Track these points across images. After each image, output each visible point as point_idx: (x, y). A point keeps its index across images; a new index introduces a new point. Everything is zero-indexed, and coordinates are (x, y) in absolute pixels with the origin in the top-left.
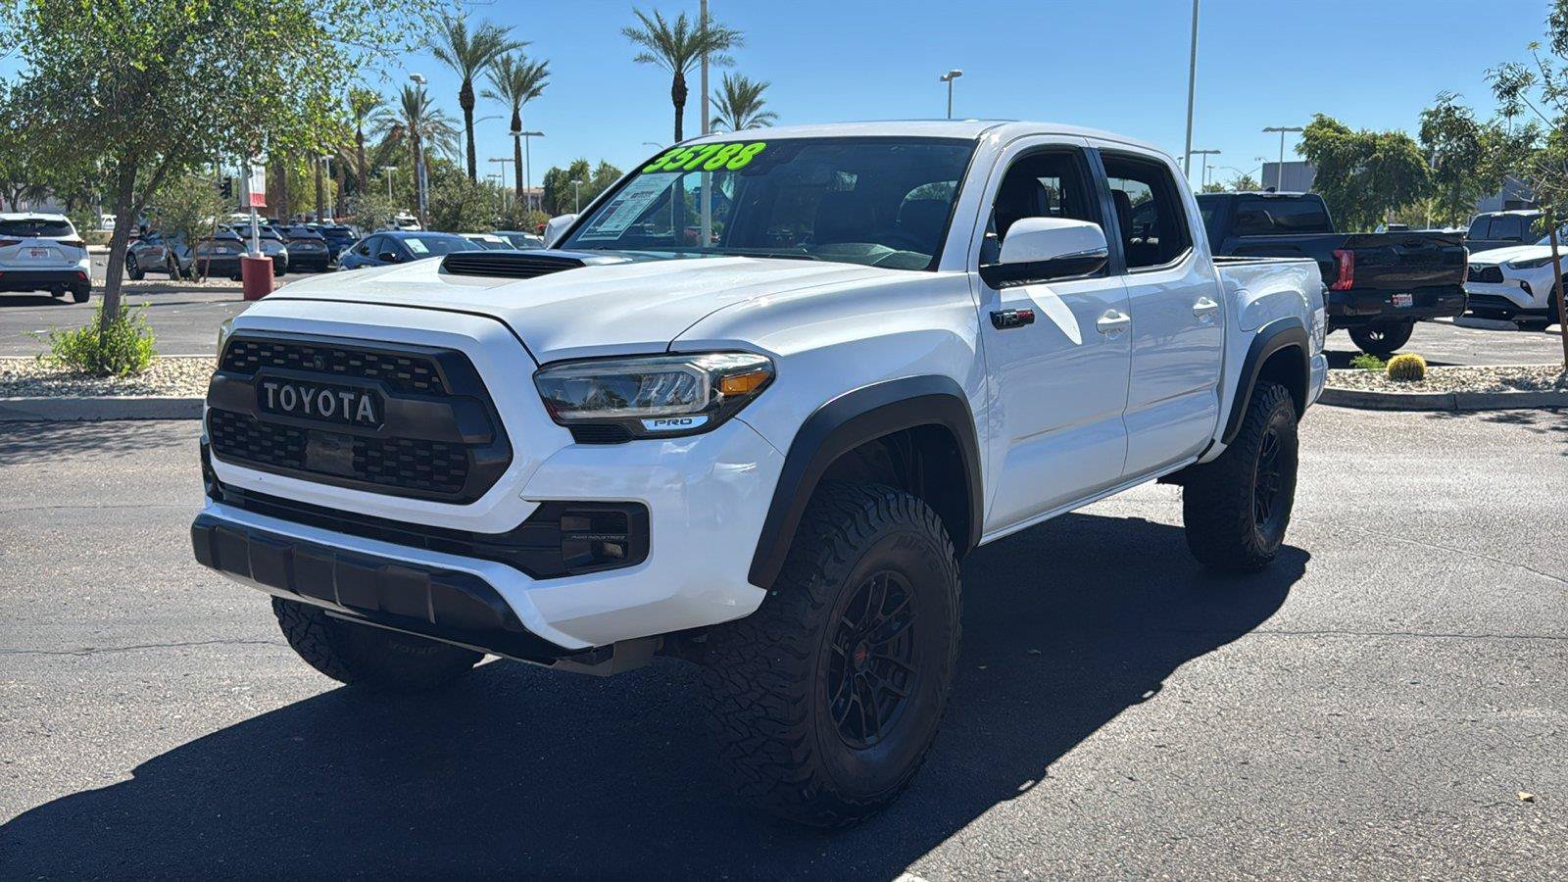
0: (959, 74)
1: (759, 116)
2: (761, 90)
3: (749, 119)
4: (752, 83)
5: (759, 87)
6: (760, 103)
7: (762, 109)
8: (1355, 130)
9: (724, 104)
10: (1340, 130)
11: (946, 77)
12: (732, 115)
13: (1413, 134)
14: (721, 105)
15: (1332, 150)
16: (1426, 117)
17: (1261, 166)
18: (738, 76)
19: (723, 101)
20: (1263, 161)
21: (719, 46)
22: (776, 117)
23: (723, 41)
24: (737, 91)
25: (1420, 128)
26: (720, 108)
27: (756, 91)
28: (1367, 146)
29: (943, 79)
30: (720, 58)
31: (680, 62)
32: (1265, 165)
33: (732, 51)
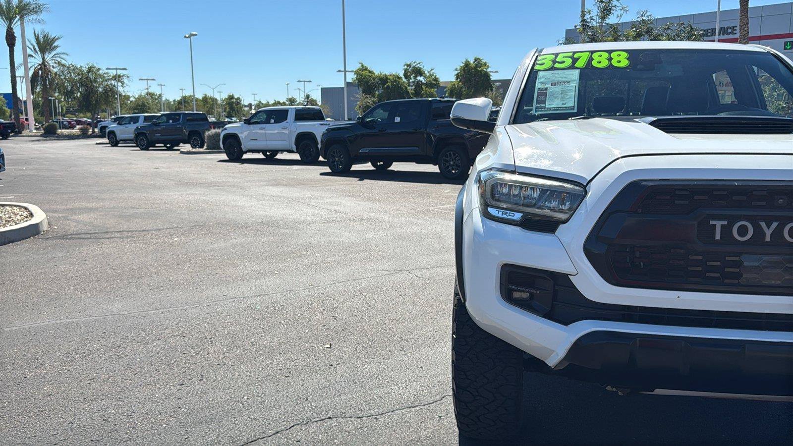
0: (195, 35)
1: (57, 54)
2: (57, 39)
3: (51, 56)
4: (52, 35)
5: (56, 38)
6: (57, 47)
7: (58, 50)
8: (377, 73)
9: (34, 47)
10: (370, 72)
11: (187, 36)
12: (39, 53)
13: (401, 75)
14: (32, 47)
15: (368, 82)
16: (406, 67)
17: (320, 89)
18: (43, 31)
19: (32, 45)
20: (321, 87)
21: (36, 12)
22: (67, 55)
23: (37, 10)
24: (42, 40)
25: (404, 72)
26: (31, 49)
27: (54, 40)
28: (384, 80)
29: (185, 37)
30: (36, 19)
31: (10, 20)
32: (322, 88)
33: (43, 16)
